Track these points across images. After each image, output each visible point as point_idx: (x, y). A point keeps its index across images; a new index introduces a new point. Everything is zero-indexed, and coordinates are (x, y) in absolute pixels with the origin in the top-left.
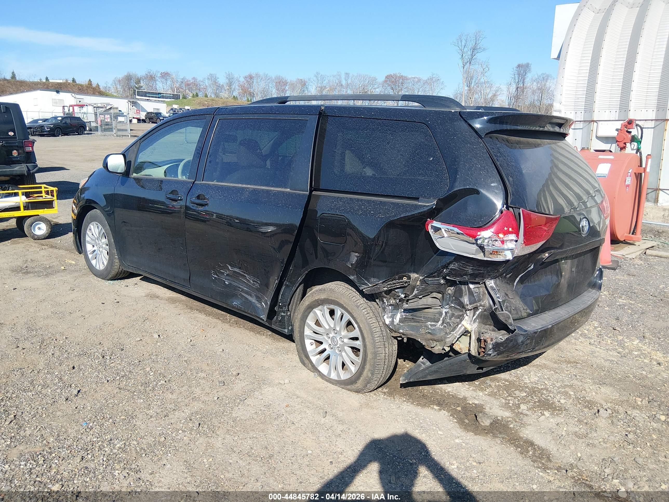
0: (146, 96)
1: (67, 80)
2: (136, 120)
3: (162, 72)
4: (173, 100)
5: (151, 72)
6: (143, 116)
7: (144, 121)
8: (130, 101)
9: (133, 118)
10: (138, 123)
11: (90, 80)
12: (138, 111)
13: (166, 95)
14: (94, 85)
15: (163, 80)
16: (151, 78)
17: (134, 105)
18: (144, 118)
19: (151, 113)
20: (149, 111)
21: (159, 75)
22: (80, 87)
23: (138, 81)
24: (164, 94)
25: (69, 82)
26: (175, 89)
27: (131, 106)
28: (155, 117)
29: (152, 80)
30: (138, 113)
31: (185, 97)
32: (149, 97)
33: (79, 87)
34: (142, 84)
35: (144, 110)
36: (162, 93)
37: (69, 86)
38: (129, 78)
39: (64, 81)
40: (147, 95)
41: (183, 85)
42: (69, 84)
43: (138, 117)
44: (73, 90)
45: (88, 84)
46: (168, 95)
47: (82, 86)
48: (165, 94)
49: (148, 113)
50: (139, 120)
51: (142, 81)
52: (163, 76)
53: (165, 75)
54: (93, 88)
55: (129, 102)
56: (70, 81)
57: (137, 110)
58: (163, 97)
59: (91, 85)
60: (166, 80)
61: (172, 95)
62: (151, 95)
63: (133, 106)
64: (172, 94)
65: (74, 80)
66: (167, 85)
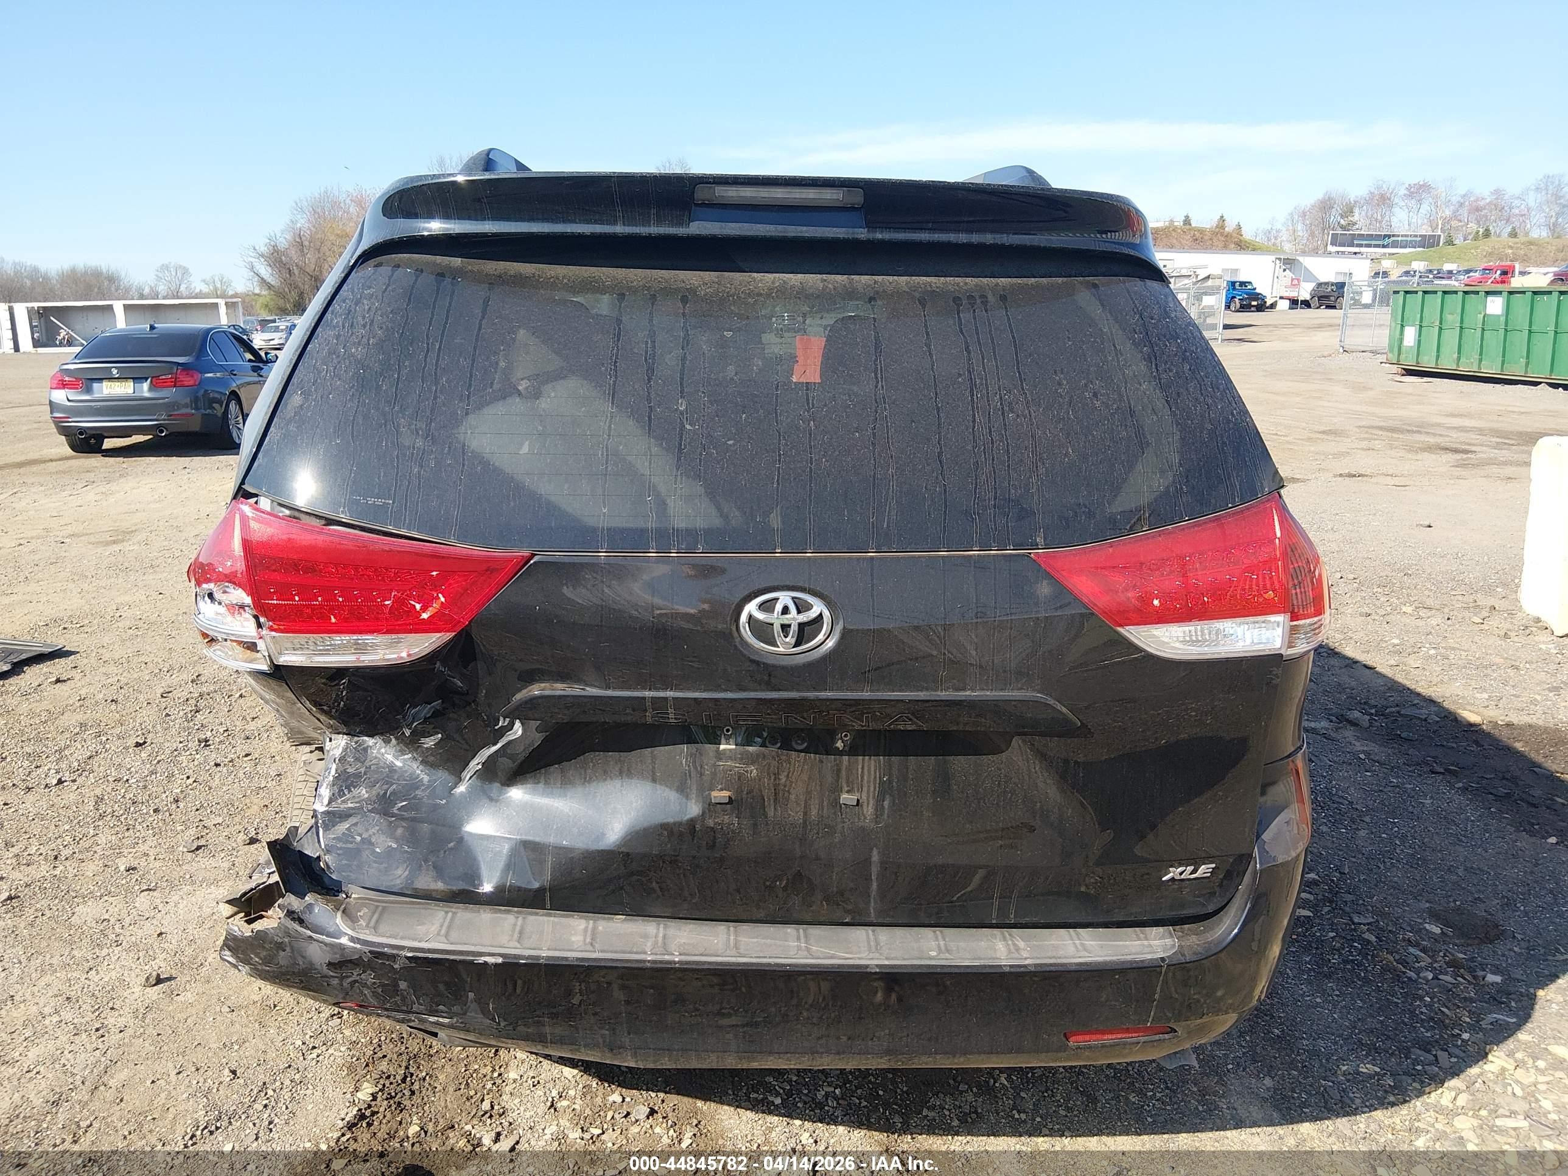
0: (1352, 245)
1: (1172, 221)
2: (1288, 302)
3: (1412, 183)
4: (1421, 249)
5: (1384, 186)
6: (1305, 292)
7: (1306, 304)
8: (1280, 259)
9: (1281, 298)
10: (1290, 308)
11: (1222, 217)
12: (1296, 282)
13: (1404, 238)
14: (1230, 227)
15: (1413, 203)
16: (1382, 200)
17: (1289, 266)
18: (1308, 297)
19: (1327, 284)
20: (1323, 280)
21: (1403, 191)
22: (1197, 234)
23: (1349, 211)
24: (1398, 236)
25: (1176, 224)
26: (1440, 222)
27: (1282, 270)
28: (1333, 294)
29: (1384, 204)
30: (1295, 284)
31: (1450, 242)
32: (1361, 246)
33: (1194, 235)
34: (1356, 217)
35: (1309, 276)
36: (1393, 236)
37: (1174, 234)
38: (1326, 205)
39: (1167, 224)
40: (1355, 242)
41: (1464, 213)
42: (1173, 230)
43: (1293, 294)
44: (1180, 242)
45: (1217, 227)
46: (1409, 239)
47: (1201, 231)
48: (1402, 236)
49: (1320, 285)
50: (1294, 303)
51: (1357, 211)
52: (1412, 193)
53: (1418, 191)
54: (1225, 234)
55: (1278, 262)
56: (1179, 222)
57: (1292, 280)
58: (1395, 245)
59: (1223, 227)
60: (1420, 202)
61: (1419, 239)
62: (1364, 242)
63: (1285, 270)
64: (1421, 236)
65: (1187, 221)
66: (1420, 214)
